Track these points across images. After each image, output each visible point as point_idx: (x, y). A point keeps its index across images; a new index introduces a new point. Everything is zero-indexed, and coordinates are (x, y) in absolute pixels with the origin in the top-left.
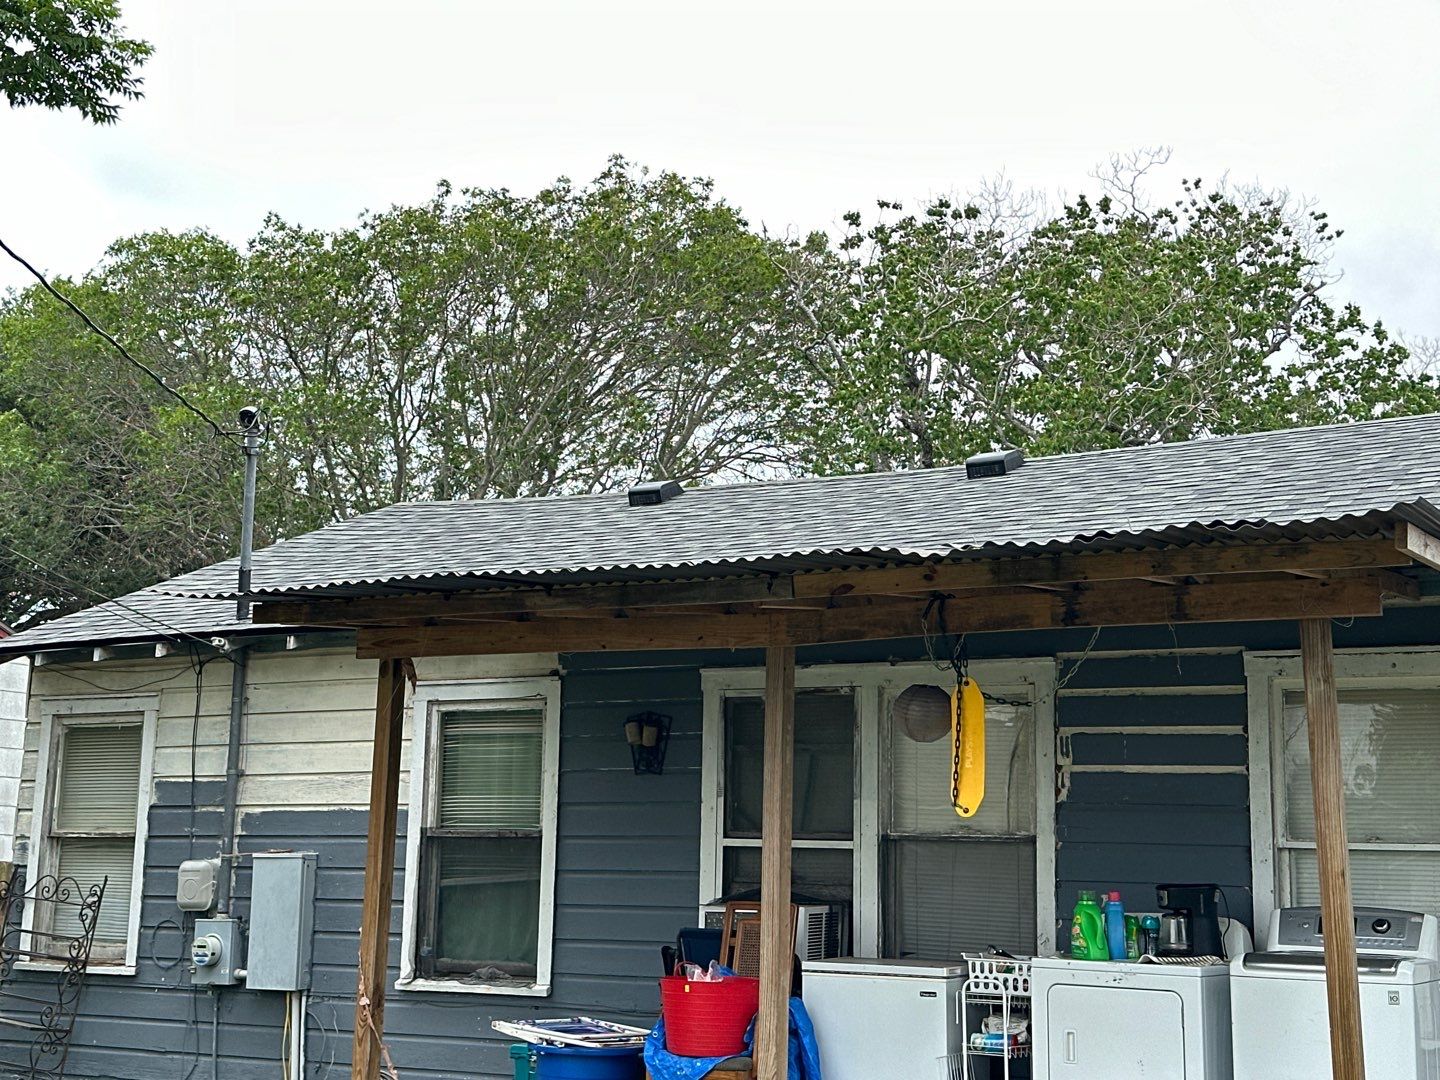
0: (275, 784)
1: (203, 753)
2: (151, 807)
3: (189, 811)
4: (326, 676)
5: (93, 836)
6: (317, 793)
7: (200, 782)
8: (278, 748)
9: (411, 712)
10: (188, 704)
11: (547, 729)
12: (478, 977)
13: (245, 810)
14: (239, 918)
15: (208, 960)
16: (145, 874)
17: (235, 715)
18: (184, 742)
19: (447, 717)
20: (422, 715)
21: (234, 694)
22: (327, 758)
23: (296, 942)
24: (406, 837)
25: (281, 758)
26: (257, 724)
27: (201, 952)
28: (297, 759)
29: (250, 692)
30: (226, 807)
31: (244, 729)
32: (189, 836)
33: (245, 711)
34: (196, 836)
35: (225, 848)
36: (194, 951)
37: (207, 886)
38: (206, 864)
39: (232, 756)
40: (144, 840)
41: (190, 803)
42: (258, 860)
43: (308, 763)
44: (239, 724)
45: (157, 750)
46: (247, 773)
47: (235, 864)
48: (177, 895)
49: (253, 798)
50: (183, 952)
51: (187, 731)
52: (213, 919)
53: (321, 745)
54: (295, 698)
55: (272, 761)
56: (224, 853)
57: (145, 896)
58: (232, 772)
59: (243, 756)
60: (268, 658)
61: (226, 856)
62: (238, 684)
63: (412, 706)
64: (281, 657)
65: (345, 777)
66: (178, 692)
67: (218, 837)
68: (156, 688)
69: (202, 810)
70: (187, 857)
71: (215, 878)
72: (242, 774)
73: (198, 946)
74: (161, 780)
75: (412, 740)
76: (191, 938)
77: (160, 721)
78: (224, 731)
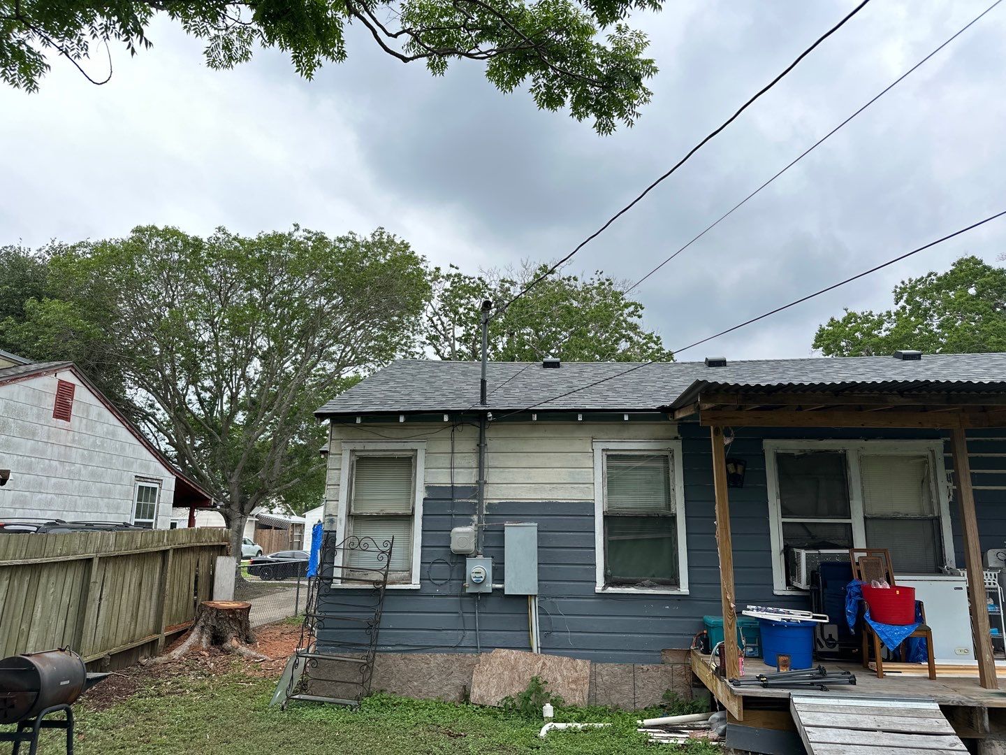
0: (506, 488)
1: (458, 472)
2: (424, 499)
3: (450, 502)
4: (536, 435)
5: (381, 514)
6: (535, 493)
7: (457, 487)
8: (507, 470)
9: (591, 454)
10: (446, 446)
11: (673, 465)
12: (643, 586)
13: (488, 501)
14: (493, 557)
15: (482, 579)
16: (422, 534)
17: (482, 453)
18: (444, 466)
19: (608, 456)
20: (599, 456)
21: (481, 442)
22: (539, 476)
23: (536, 569)
24: (594, 516)
25: (509, 476)
26: (492, 458)
27: (478, 575)
28: (520, 476)
29: (488, 441)
30: (479, 500)
31: (486, 460)
32: (451, 515)
33: (486, 451)
34: (456, 515)
35: (479, 521)
36: (473, 575)
37: (473, 540)
38: (471, 529)
39: (482, 474)
40: (421, 517)
41: (451, 498)
42: (507, 527)
43: (528, 478)
44: (484, 458)
45: (426, 470)
46: (488, 482)
47: (484, 529)
48: (451, 545)
49: (493, 495)
50: (451, 576)
51: (445, 460)
52: (477, 558)
53: (535, 469)
54: (517, 445)
55: (504, 477)
56: (479, 523)
57: (422, 546)
58: (482, 482)
59: (485, 473)
60: (498, 425)
61: (481, 525)
62: (483, 437)
63: (592, 451)
64: (506, 425)
65: (552, 486)
66: (438, 440)
67: (471, 515)
68: (423, 438)
69: (459, 501)
70: (450, 526)
71: (475, 536)
72: (485, 483)
73: (476, 573)
74: (430, 485)
75: (593, 468)
76: (455, 568)
77: (427, 455)
78: (471, 461)
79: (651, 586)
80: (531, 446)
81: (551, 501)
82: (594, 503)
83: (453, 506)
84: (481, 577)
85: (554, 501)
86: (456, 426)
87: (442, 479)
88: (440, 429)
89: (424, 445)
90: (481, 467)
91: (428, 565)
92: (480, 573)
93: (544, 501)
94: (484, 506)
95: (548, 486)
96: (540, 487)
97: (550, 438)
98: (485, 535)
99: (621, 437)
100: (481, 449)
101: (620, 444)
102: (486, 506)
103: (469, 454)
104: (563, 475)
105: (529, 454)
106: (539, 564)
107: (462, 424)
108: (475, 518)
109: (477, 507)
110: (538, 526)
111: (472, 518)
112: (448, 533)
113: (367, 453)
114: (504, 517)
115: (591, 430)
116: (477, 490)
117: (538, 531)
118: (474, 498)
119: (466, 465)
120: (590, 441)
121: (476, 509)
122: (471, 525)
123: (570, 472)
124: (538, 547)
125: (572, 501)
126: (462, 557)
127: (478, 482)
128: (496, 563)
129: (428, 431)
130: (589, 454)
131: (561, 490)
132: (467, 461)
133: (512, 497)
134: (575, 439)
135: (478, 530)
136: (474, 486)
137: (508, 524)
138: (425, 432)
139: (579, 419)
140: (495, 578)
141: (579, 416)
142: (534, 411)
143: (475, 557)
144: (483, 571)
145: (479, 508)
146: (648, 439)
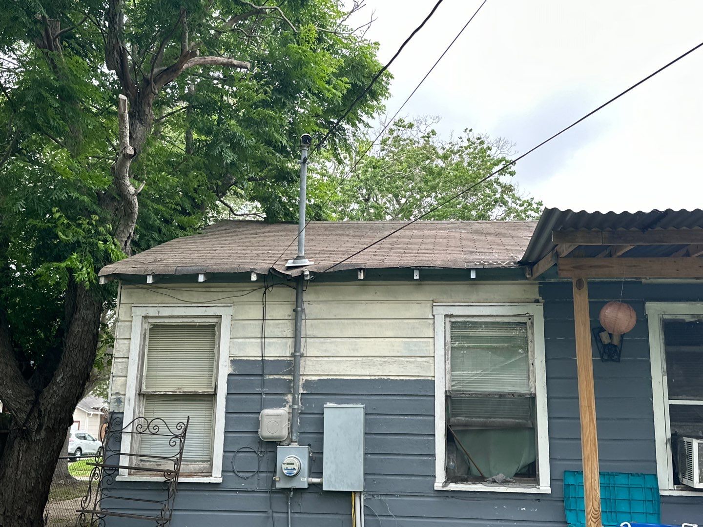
0: (327, 362)
1: (269, 343)
2: (229, 375)
3: (260, 378)
4: (364, 297)
5: (178, 393)
6: (362, 368)
7: (268, 360)
8: (329, 340)
9: (431, 321)
10: (255, 312)
11: (533, 334)
12: (494, 481)
13: (305, 378)
14: (309, 445)
15: (295, 472)
16: (226, 418)
17: (299, 319)
18: (253, 335)
19: (454, 325)
20: (440, 320)
21: (297, 307)
22: (368, 347)
23: (362, 460)
24: (434, 396)
25: (331, 347)
26: (312, 326)
27: (290, 467)
28: (343, 348)
29: (306, 306)
30: (294, 376)
31: (303, 328)
32: (261, 394)
33: (303, 317)
34: (266, 394)
35: (294, 401)
36: (284, 466)
37: (285, 425)
38: (283, 411)
39: (298, 344)
40: (225, 396)
41: (261, 373)
42: (327, 409)
43: (354, 350)
44: (301, 325)
45: (231, 340)
46: (305, 355)
47: (300, 412)
48: (259, 430)
49: (312, 370)
50: (259, 468)
51: (254, 329)
52: (290, 446)
53: (363, 339)
54: (341, 310)
55: (325, 348)
56: (293, 404)
57: (225, 432)
58: (298, 354)
59: (302, 344)
60: (318, 286)
61: (296, 406)
62: (300, 301)
63: (432, 318)
64: (329, 285)
65: (383, 359)
66: (247, 305)
67: (284, 394)
68: (229, 301)
69: (270, 377)
70: (259, 407)
71: (289, 420)
72: (302, 356)
73: (288, 464)
74: (235, 358)
75: (434, 338)
76: (265, 458)
77: (233, 322)
78: (285, 329)
79: (504, 482)
80: (359, 311)
81: (382, 377)
82: (434, 381)
83: (263, 384)
84: (295, 469)
85: (386, 378)
86: (266, 288)
87: (252, 351)
88: (248, 292)
89: (230, 311)
90: (297, 336)
91: (232, 454)
92: (292, 464)
93: (373, 378)
94: (301, 384)
95: (378, 359)
96: (368, 361)
97: (382, 302)
98: (301, 419)
99: (468, 300)
100: (297, 316)
101: (467, 308)
102: (303, 384)
103: (284, 321)
104: (398, 347)
105: (356, 321)
106: (365, 454)
107: (272, 286)
108: (289, 397)
109: (292, 385)
110: (365, 409)
111: (286, 398)
112: (257, 415)
113: (162, 320)
114: (324, 397)
115: (432, 290)
116: (292, 365)
117: (366, 414)
118: (289, 373)
119: (280, 335)
120: (429, 305)
121: (290, 388)
122: (285, 406)
123: (405, 343)
124: (366, 433)
125: (408, 378)
126: (272, 445)
127: (293, 355)
128: (313, 453)
129: (236, 294)
130: (429, 321)
131: (394, 365)
132: (280, 330)
133: (335, 372)
134: (412, 303)
135: (292, 413)
136: (289, 359)
137: (329, 405)
138: (231, 294)
139: (415, 278)
140: (312, 471)
141: (415, 275)
142: (361, 269)
143: (288, 445)
144: (296, 461)
145: (293, 386)
146: (502, 303)
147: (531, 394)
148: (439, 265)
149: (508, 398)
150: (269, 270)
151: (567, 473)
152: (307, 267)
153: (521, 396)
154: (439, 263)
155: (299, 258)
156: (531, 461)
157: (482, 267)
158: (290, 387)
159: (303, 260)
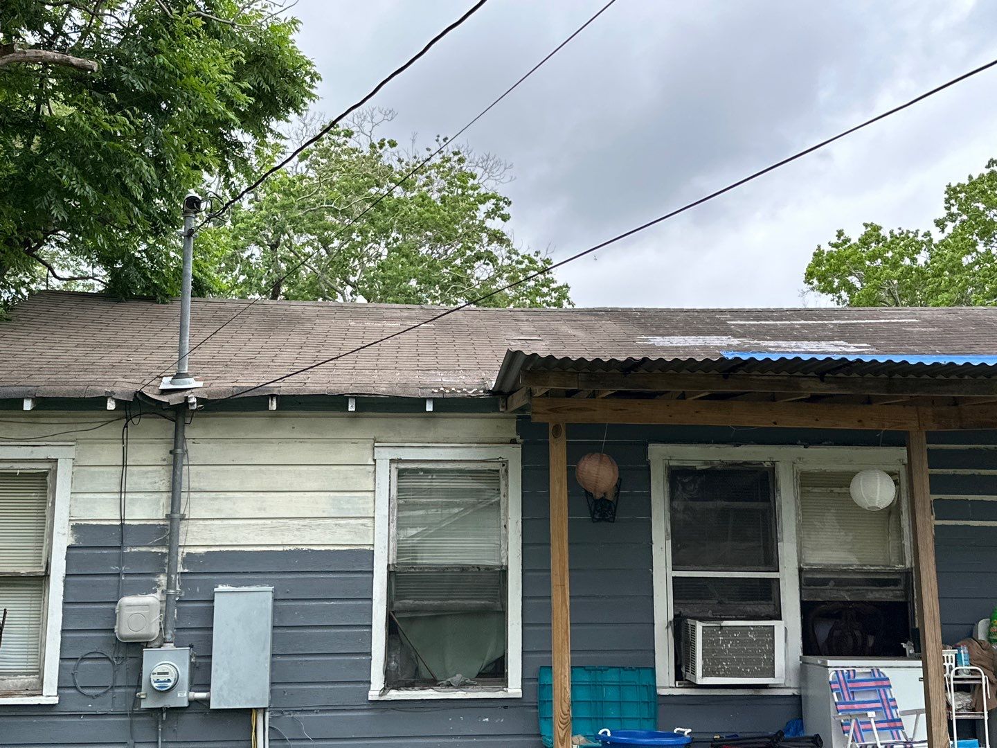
0: (220, 527)
1: (133, 499)
2: (68, 547)
3: (117, 551)
4: (277, 434)
6: (271, 535)
7: (130, 525)
8: (222, 495)
9: (371, 469)
10: (112, 454)
11: (507, 485)
12: (449, 685)
13: (187, 550)
14: (191, 646)
15: (170, 684)
16: (64, 610)
17: (179, 465)
18: (107, 488)
19: (401, 473)
20: (384, 470)
21: (176, 447)
22: (280, 505)
23: (268, 665)
24: (372, 572)
25: (226, 506)
26: (198, 474)
27: (162, 678)
28: (246, 506)
29: (189, 445)
30: (170, 548)
31: (185, 478)
32: (119, 574)
33: (185, 462)
34: (126, 574)
35: (169, 584)
36: (154, 678)
37: (156, 618)
38: (153, 599)
39: (177, 502)
40: (62, 579)
41: (119, 545)
42: (220, 594)
43: (260, 509)
44: (181, 474)
45: (73, 496)
46: (187, 517)
47: (177, 599)
48: (116, 627)
49: (197, 539)
50: (114, 680)
51: (110, 479)
52: (162, 648)
53: (273, 494)
54: (242, 453)
55: (217, 507)
56: (168, 588)
57: (63, 631)
58: (176, 516)
59: (183, 501)
60: (208, 416)
61: (172, 592)
62: (180, 438)
63: (373, 463)
64: (225, 416)
65: (302, 522)
66: (99, 443)
67: (154, 575)
68: (71, 438)
69: (133, 550)
70: (115, 593)
71: (161, 612)
72: (183, 518)
73: (159, 673)
74: (79, 522)
75: (374, 491)
76: (123, 668)
77: (76, 469)
78: (157, 480)
79: (462, 686)
80: (266, 454)
81: (300, 547)
82: (373, 551)
83: (121, 560)
84: (169, 681)
85: (305, 548)
86: (129, 418)
87: (104, 512)
88: (100, 424)
89: (71, 452)
90: (175, 490)
91: (73, 663)
92: (167, 673)
93: (287, 548)
94: (180, 559)
95: (295, 522)
96: (280, 524)
97: (302, 441)
98: (179, 609)
99: (422, 439)
100: (175, 461)
101: (421, 450)
102: (183, 559)
103: (155, 468)
104: (321, 504)
105: (263, 468)
106: (273, 655)
107: (139, 416)
108: (162, 579)
109: (166, 561)
110: (274, 592)
111: (156, 579)
112: (112, 606)
114: (215, 577)
115: (373, 425)
116: (167, 532)
117: (275, 600)
118: (162, 544)
119: (149, 488)
120: (369, 446)
121: (163, 565)
122: (155, 592)
123: (334, 499)
124: (274, 627)
125: (336, 548)
126: (136, 647)
127: (169, 517)
128: (197, 657)
129: (80, 427)
130: (368, 467)
131: (318, 531)
132: (150, 480)
133: (231, 541)
134: (346, 443)
135: (167, 601)
136: (162, 523)
137: (221, 588)
138: (73, 428)
139: (350, 410)
140: (194, 683)
141: (350, 406)
142: (272, 396)
143: (160, 647)
144: (172, 670)
145: (169, 561)
146: (467, 443)
147: (502, 566)
148: (383, 392)
149: (473, 572)
150: (135, 395)
151: (543, 670)
152: (193, 391)
153: (488, 569)
154: (384, 389)
155: (178, 376)
156: (498, 656)
157: (441, 396)
158: (162, 563)
159: (187, 380)
